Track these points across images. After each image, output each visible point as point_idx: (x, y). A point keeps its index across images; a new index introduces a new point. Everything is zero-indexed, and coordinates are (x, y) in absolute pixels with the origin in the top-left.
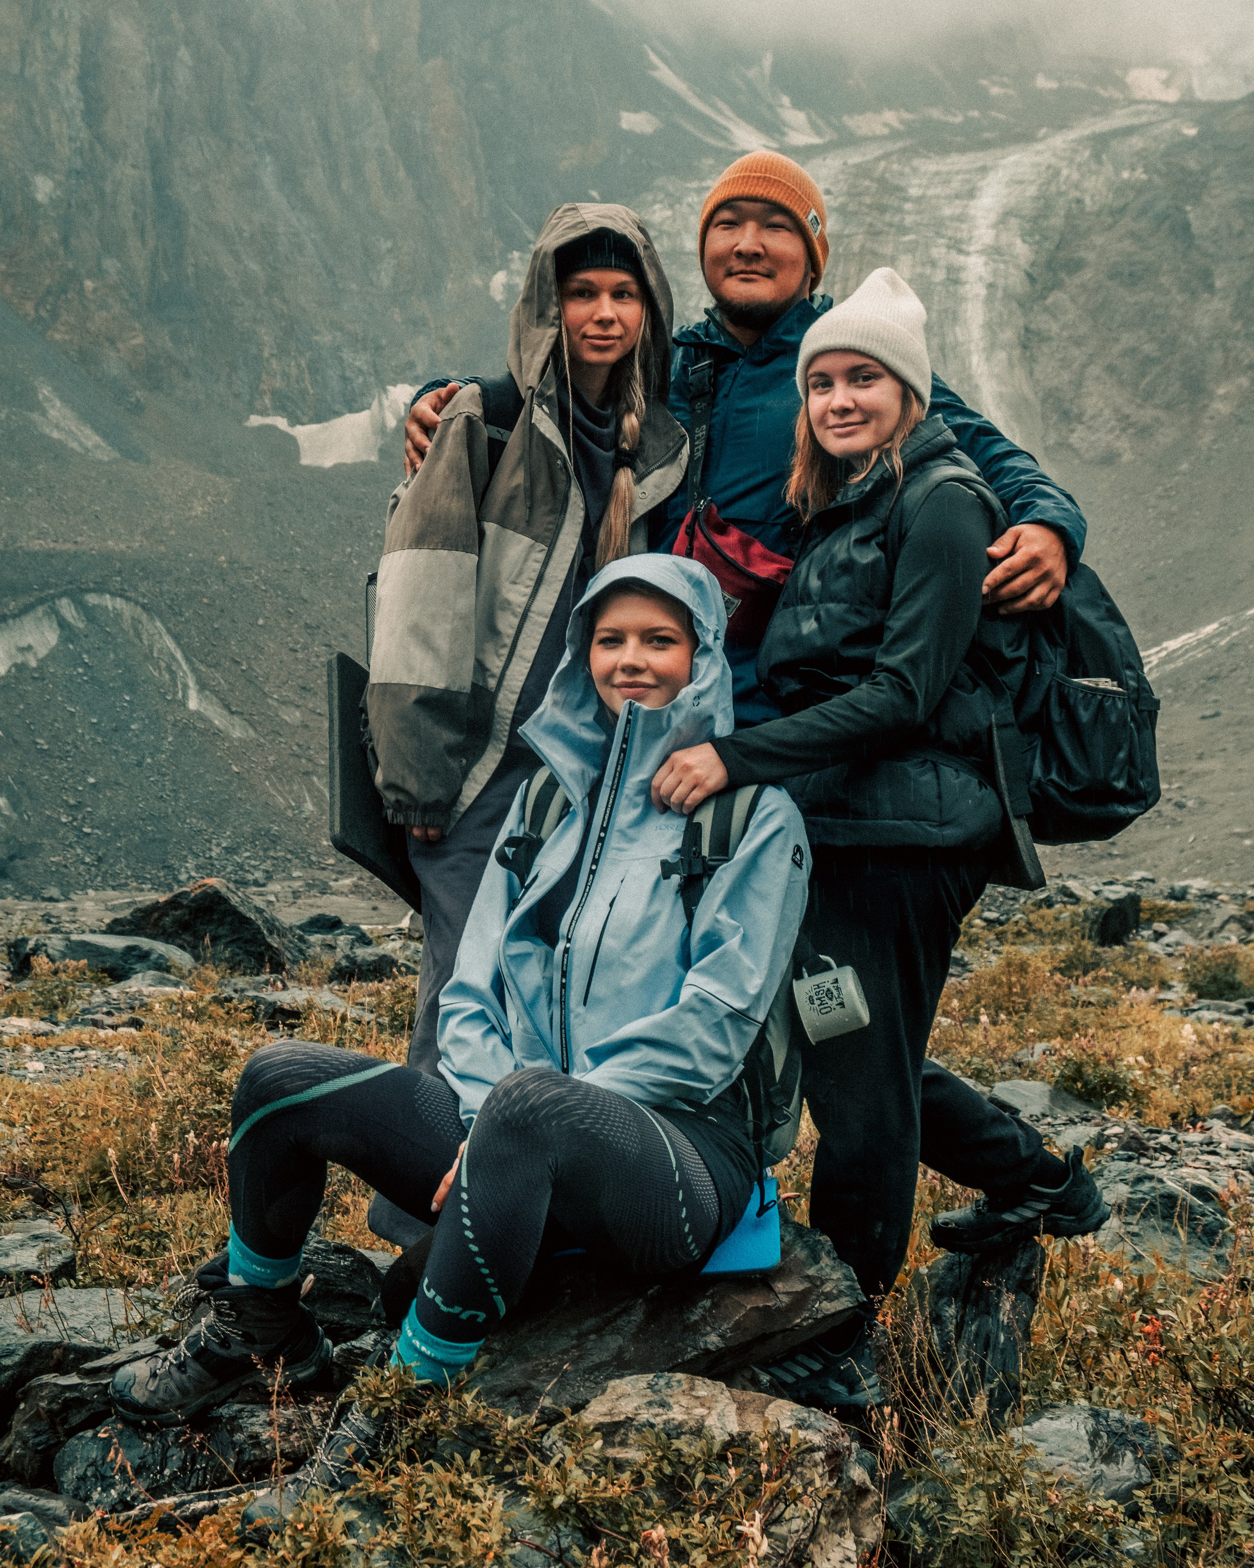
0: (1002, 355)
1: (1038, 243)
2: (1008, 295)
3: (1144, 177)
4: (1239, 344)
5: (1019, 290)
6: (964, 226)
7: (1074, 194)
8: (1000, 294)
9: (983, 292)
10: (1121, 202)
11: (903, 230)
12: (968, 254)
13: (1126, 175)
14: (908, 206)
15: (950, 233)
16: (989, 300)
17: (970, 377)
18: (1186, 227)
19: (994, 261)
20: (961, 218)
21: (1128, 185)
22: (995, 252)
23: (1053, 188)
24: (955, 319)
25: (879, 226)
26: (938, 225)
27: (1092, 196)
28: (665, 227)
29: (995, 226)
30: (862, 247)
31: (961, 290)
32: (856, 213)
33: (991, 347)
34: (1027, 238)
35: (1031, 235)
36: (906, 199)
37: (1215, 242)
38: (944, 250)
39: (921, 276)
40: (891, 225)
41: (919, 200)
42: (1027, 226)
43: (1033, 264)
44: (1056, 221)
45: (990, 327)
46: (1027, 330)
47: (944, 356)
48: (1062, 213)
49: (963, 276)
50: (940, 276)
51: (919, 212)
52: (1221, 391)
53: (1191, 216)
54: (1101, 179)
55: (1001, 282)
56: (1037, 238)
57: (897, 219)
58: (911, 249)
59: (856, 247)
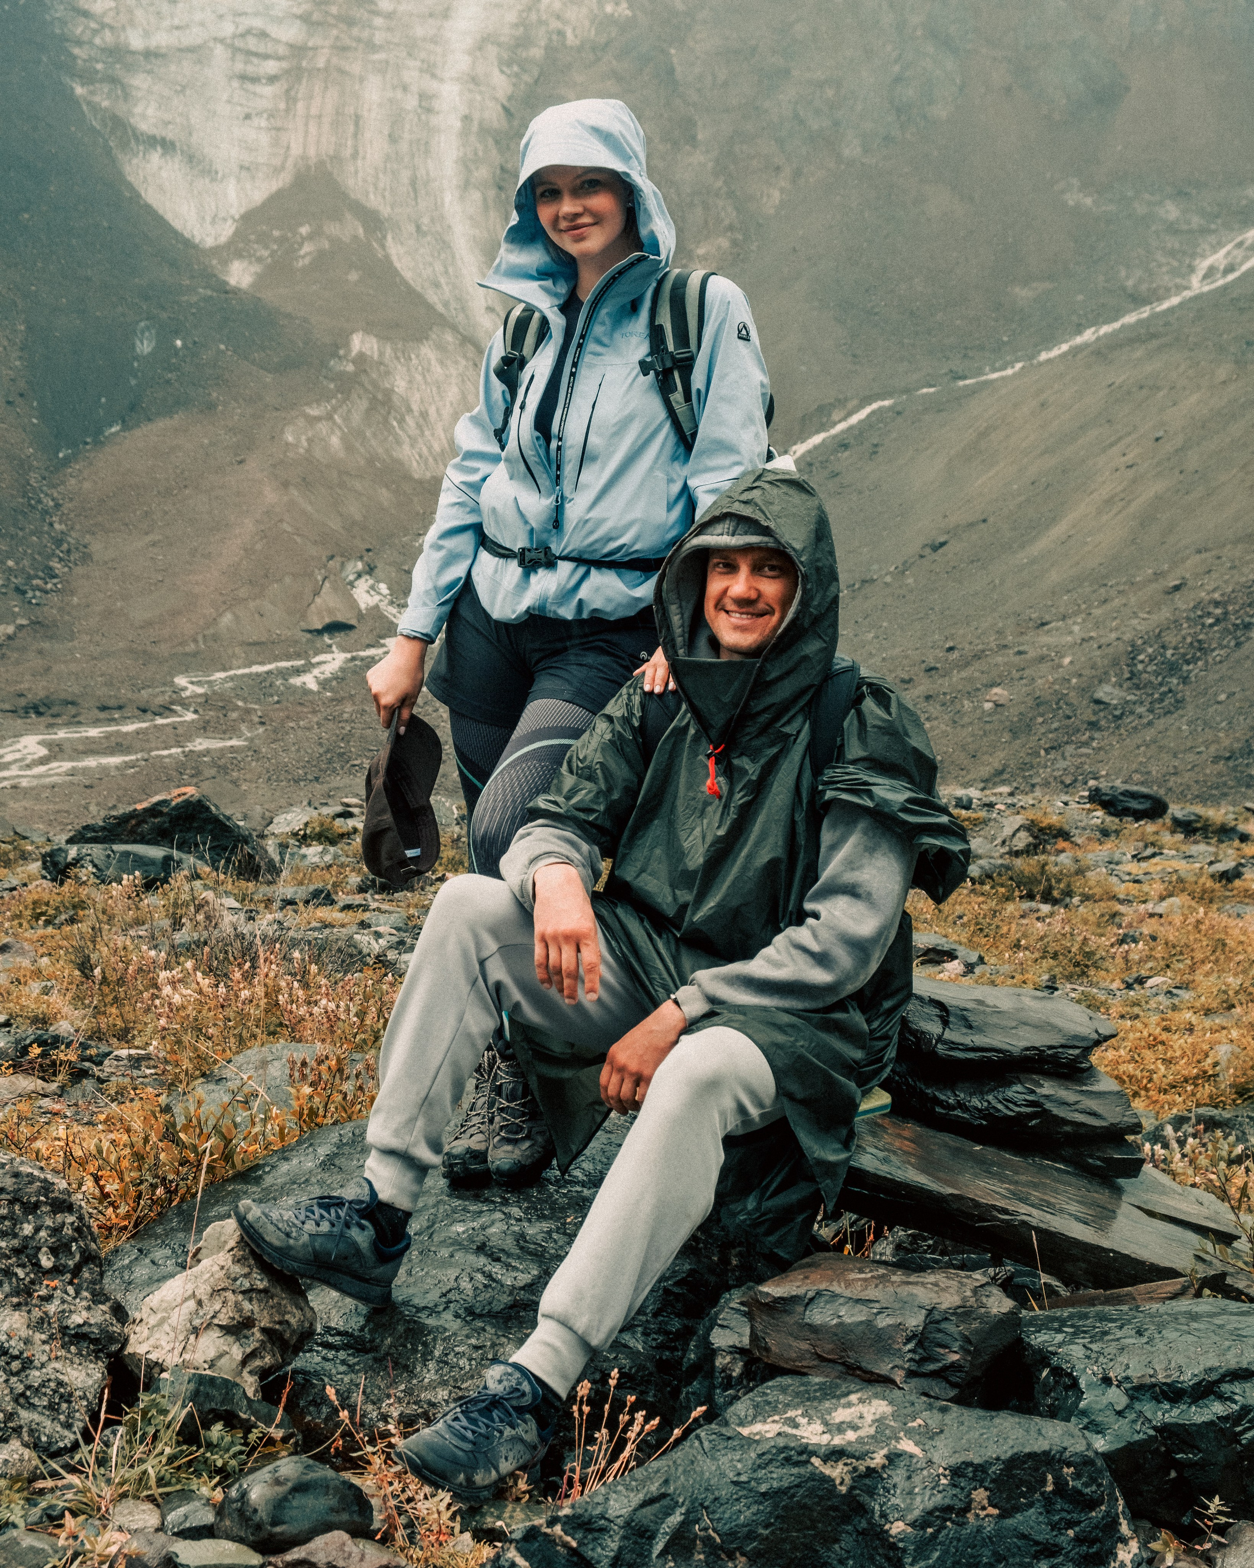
0: (476, 195)
1: (517, 75)
2: (484, 131)
3: (628, 13)
4: (721, 203)
5: (496, 125)
6: (439, 50)
7: (555, 24)
8: (475, 128)
9: (458, 124)
10: (603, 40)
11: (372, 47)
12: (442, 80)
13: (609, 9)
14: (378, 21)
15: (423, 55)
16: (464, 133)
17: (442, 217)
18: (671, 71)
19: (470, 91)
20: (434, 40)
21: (611, 20)
22: (473, 80)
23: (534, 17)
24: (427, 152)
25: (348, 42)
26: (411, 47)
27: (574, 29)
28: (107, 20)
29: (470, 53)
30: (328, 61)
31: (434, 120)
32: (319, 24)
33: (466, 186)
34: (505, 69)
35: (509, 64)
36: (377, 13)
37: (699, 90)
38: (415, 74)
39: (391, 101)
40: (359, 40)
41: (389, 16)
42: (505, 56)
43: (510, 98)
44: (536, 53)
45: (466, 164)
46: (503, 169)
47: (415, 191)
48: (543, 44)
49: (436, 104)
50: (411, 102)
51: (389, 29)
52: (701, 251)
53: (675, 60)
54: (584, 10)
55: (476, 116)
56: (516, 68)
57: (365, 34)
58: (382, 69)
59: (321, 63)
